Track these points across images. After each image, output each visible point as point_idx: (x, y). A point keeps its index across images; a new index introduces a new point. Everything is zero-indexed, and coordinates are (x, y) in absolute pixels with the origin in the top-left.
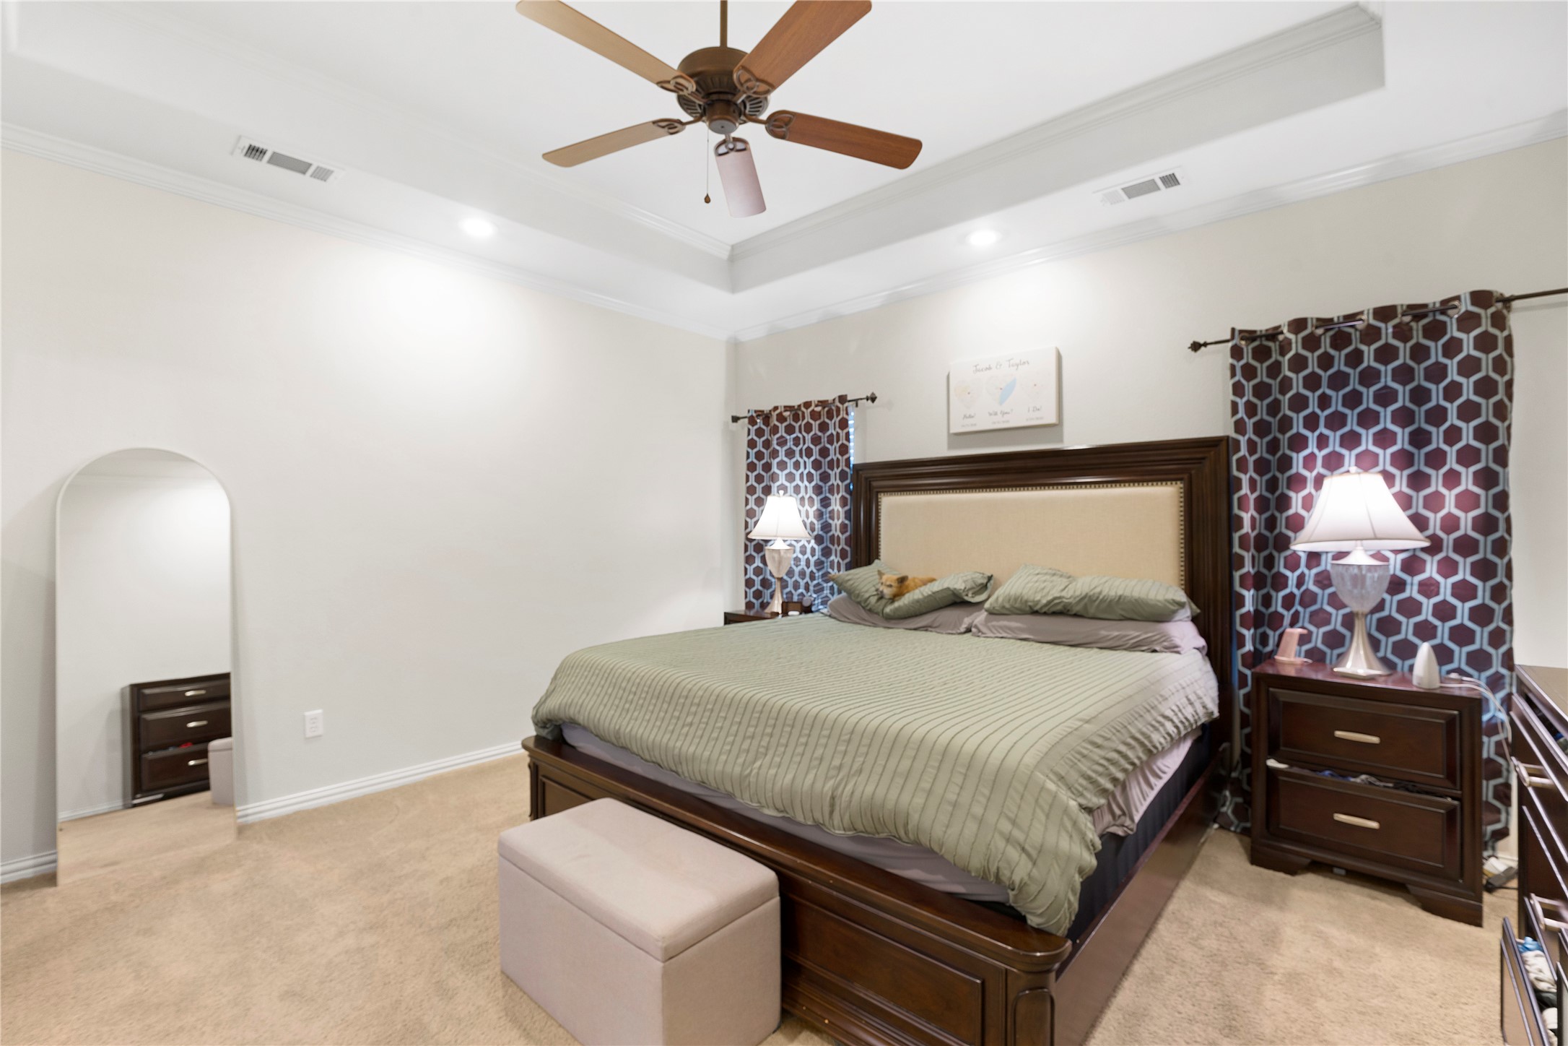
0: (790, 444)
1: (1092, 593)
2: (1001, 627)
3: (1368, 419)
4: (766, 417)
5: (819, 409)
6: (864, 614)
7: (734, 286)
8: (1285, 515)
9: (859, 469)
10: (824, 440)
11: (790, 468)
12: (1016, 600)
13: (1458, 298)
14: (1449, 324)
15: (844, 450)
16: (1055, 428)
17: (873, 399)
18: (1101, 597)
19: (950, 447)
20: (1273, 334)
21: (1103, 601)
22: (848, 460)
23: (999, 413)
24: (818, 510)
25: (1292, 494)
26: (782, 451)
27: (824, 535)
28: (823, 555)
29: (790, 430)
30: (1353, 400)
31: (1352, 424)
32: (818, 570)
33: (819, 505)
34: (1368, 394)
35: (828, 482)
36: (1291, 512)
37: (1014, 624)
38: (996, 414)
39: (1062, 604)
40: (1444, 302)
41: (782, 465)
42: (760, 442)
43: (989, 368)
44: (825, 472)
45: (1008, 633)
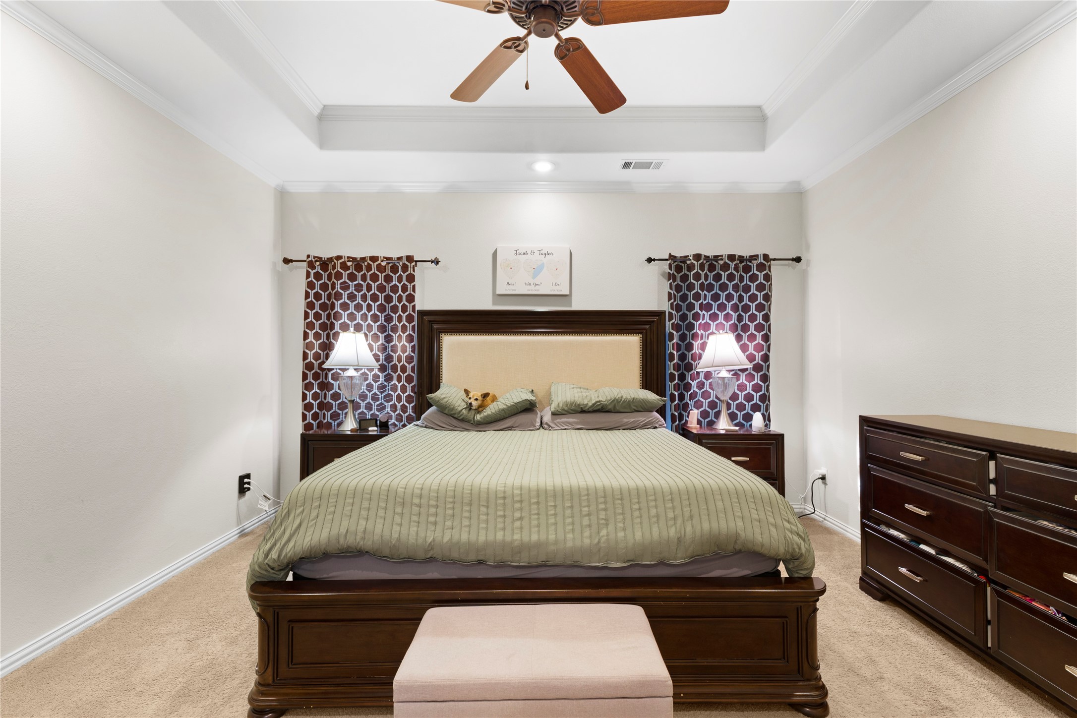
0: (352, 289)
1: (617, 398)
2: (563, 423)
3: (722, 307)
4: (325, 264)
5: (384, 264)
6: (455, 422)
7: (323, 143)
8: (691, 353)
9: (423, 314)
10: (388, 289)
11: (352, 309)
12: (572, 404)
13: (757, 256)
14: (752, 267)
15: (411, 298)
16: (566, 297)
17: (436, 262)
18: (623, 400)
19: (494, 304)
20: (684, 259)
21: (624, 401)
22: (414, 307)
23: (532, 284)
24: (383, 344)
25: (694, 342)
26: (345, 295)
27: (387, 364)
28: (386, 381)
29: (352, 277)
30: (716, 297)
31: (715, 309)
32: (381, 393)
33: (383, 341)
34: (723, 295)
35: (391, 323)
36: (693, 352)
37: (571, 420)
38: (530, 284)
39: (602, 405)
40: (751, 257)
41: (345, 307)
42: (318, 284)
43: (526, 254)
44: (388, 314)
45: (568, 426)
